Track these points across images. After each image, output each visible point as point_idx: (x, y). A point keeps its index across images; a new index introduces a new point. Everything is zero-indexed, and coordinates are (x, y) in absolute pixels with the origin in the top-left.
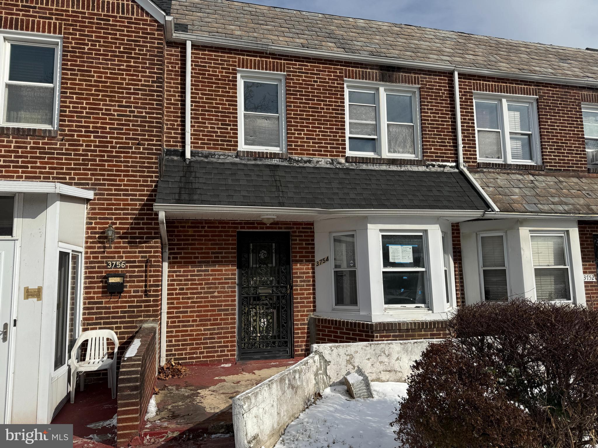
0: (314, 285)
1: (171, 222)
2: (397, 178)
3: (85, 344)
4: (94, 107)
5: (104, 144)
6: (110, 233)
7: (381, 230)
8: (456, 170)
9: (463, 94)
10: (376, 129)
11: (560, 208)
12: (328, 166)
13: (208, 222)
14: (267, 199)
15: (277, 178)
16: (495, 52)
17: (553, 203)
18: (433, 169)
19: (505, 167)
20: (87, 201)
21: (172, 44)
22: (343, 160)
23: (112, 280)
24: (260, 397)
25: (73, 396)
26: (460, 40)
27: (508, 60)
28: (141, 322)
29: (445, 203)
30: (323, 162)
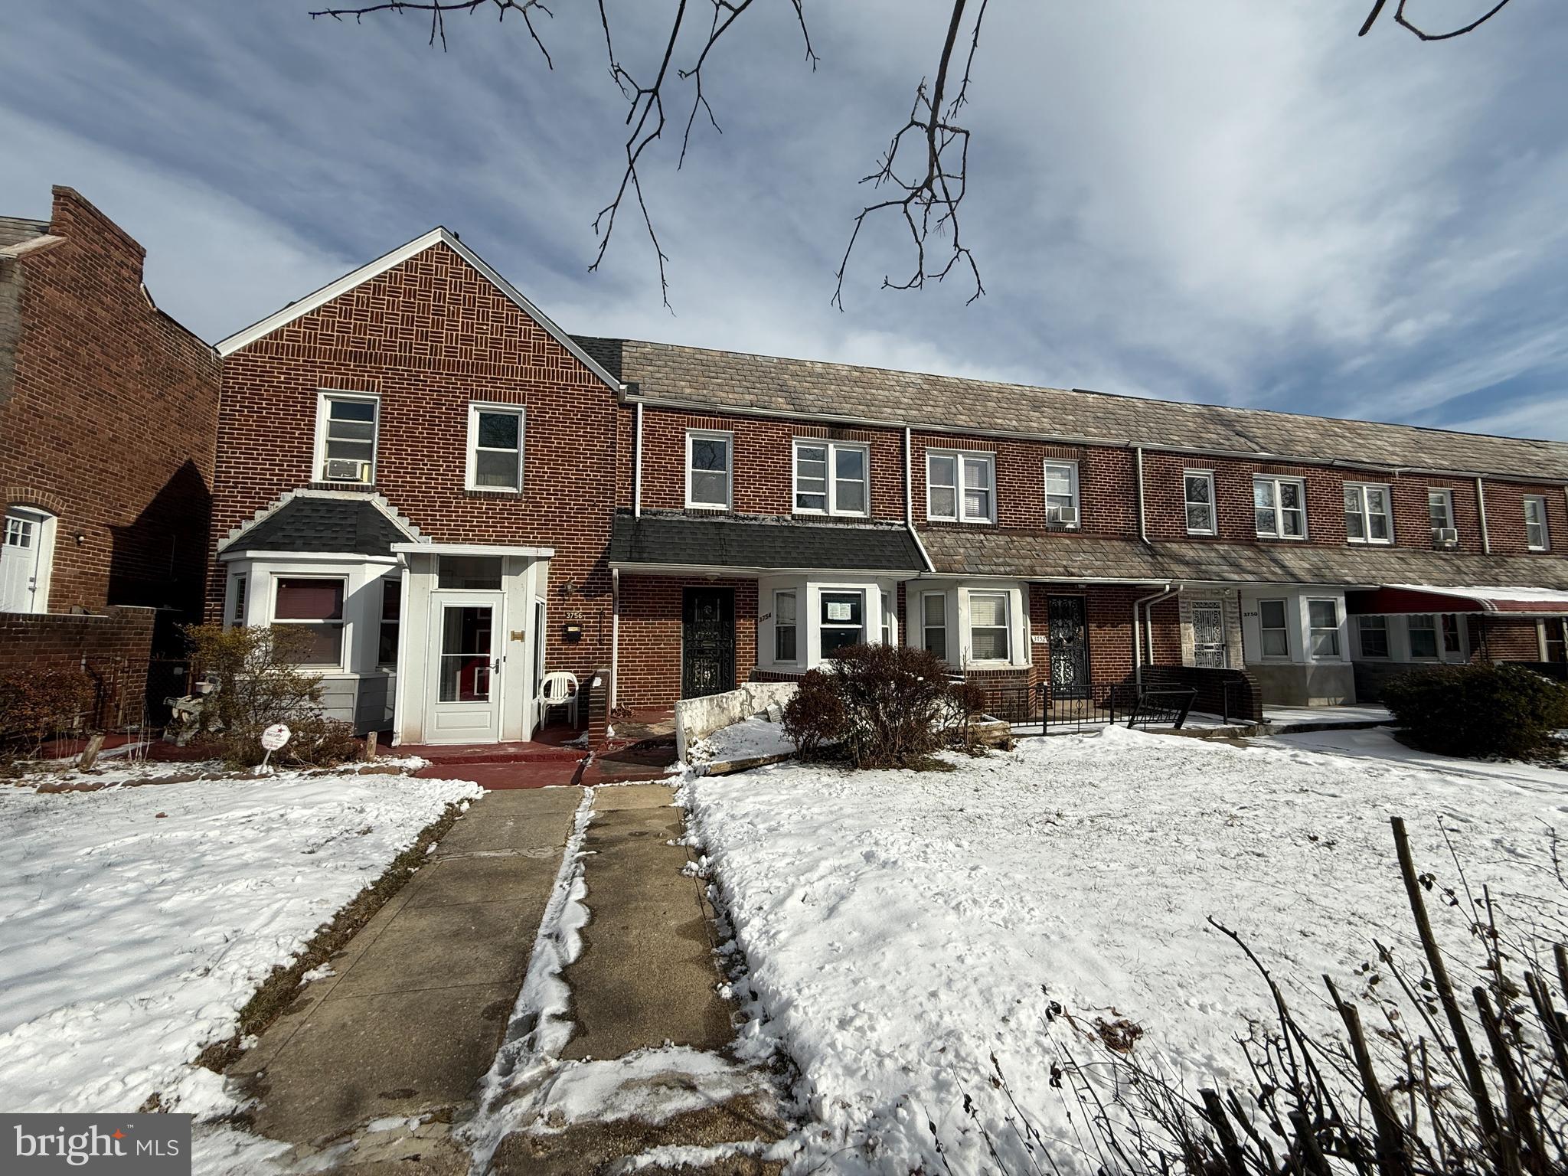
0: (756, 640)
1: (622, 576)
2: (842, 536)
3: (550, 683)
4: (555, 472)
5: (563, 506)
6: (569, 587)
7: (820, 589)
8: (904, 529)
9: (915, 451)
10: (824, 486)
11: (1002, 569)
12: (774, 523)
13: (655, 577)
14: (711, 558)
15: (722, 536)
16: (958, 401)
17: (996, 564)
18: (880, 528)
19: (958, 527)
20: (548, 558)
21: (624, 406)
22: (789, 518)
23: (571, 629)
24: (693, 705)
25: (543, 724)
26: (924, 386)
27: (971, 410)
28: (596, 667)
29: (885, 563)
30: (769, 519)
